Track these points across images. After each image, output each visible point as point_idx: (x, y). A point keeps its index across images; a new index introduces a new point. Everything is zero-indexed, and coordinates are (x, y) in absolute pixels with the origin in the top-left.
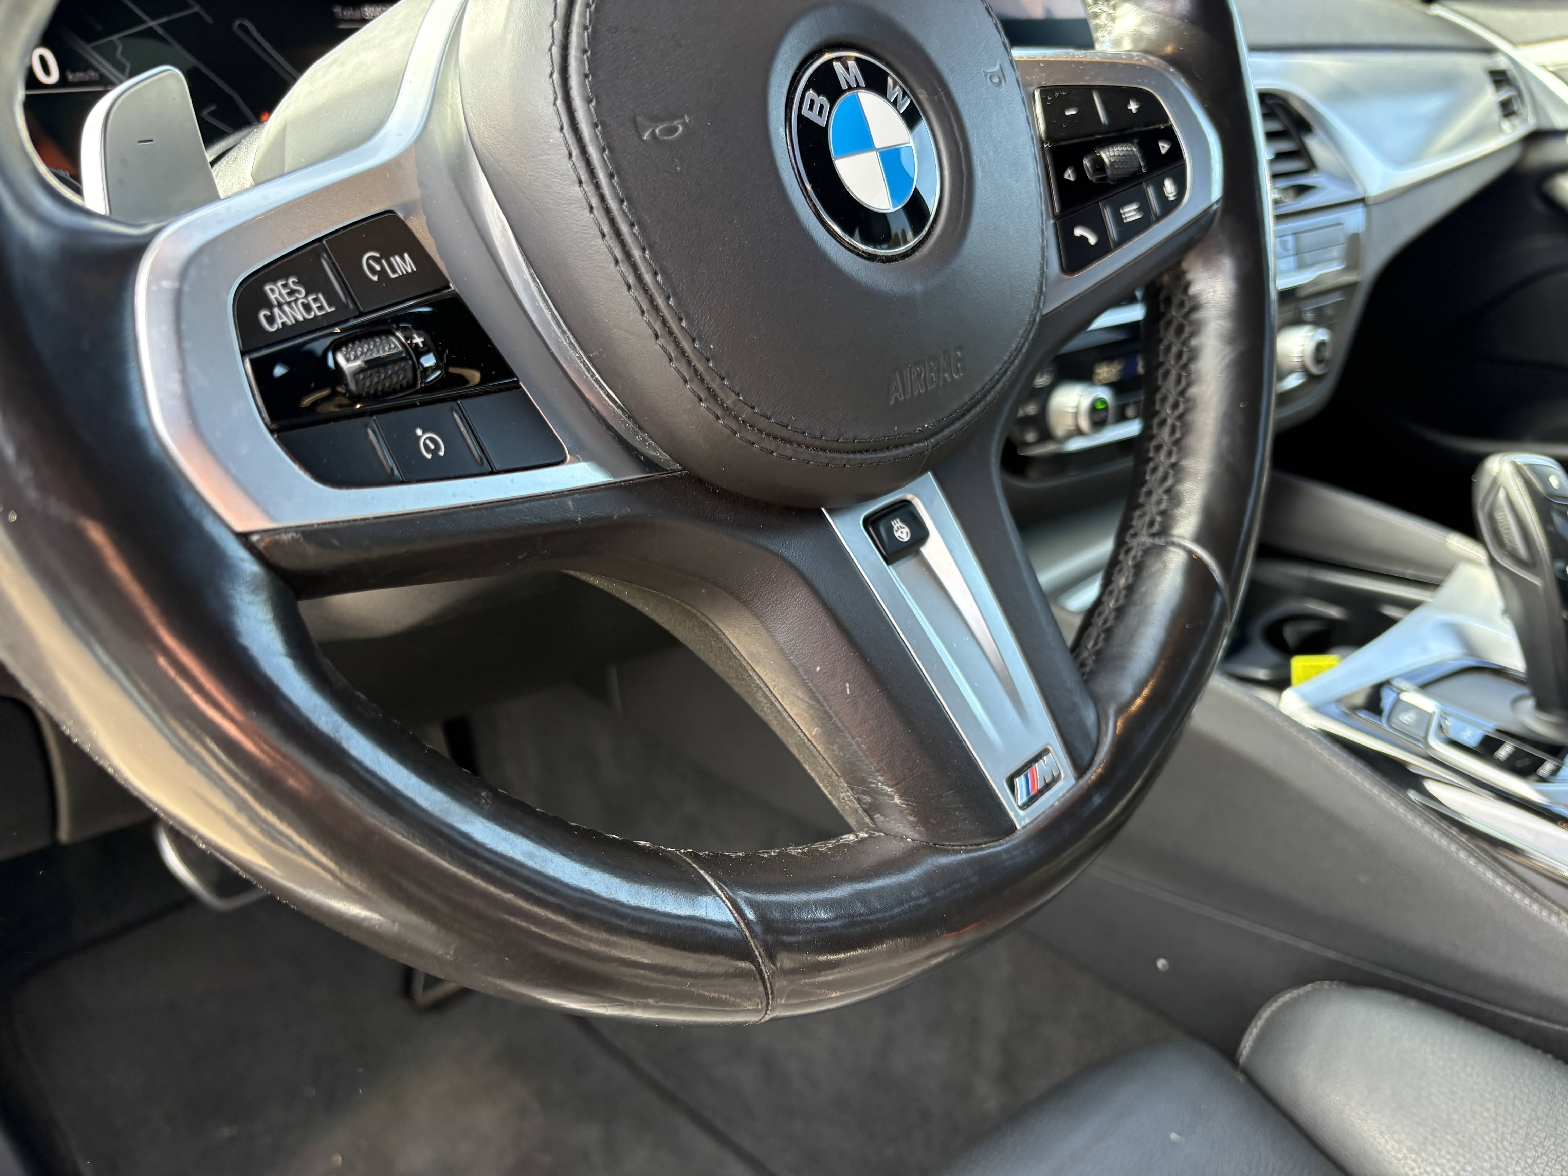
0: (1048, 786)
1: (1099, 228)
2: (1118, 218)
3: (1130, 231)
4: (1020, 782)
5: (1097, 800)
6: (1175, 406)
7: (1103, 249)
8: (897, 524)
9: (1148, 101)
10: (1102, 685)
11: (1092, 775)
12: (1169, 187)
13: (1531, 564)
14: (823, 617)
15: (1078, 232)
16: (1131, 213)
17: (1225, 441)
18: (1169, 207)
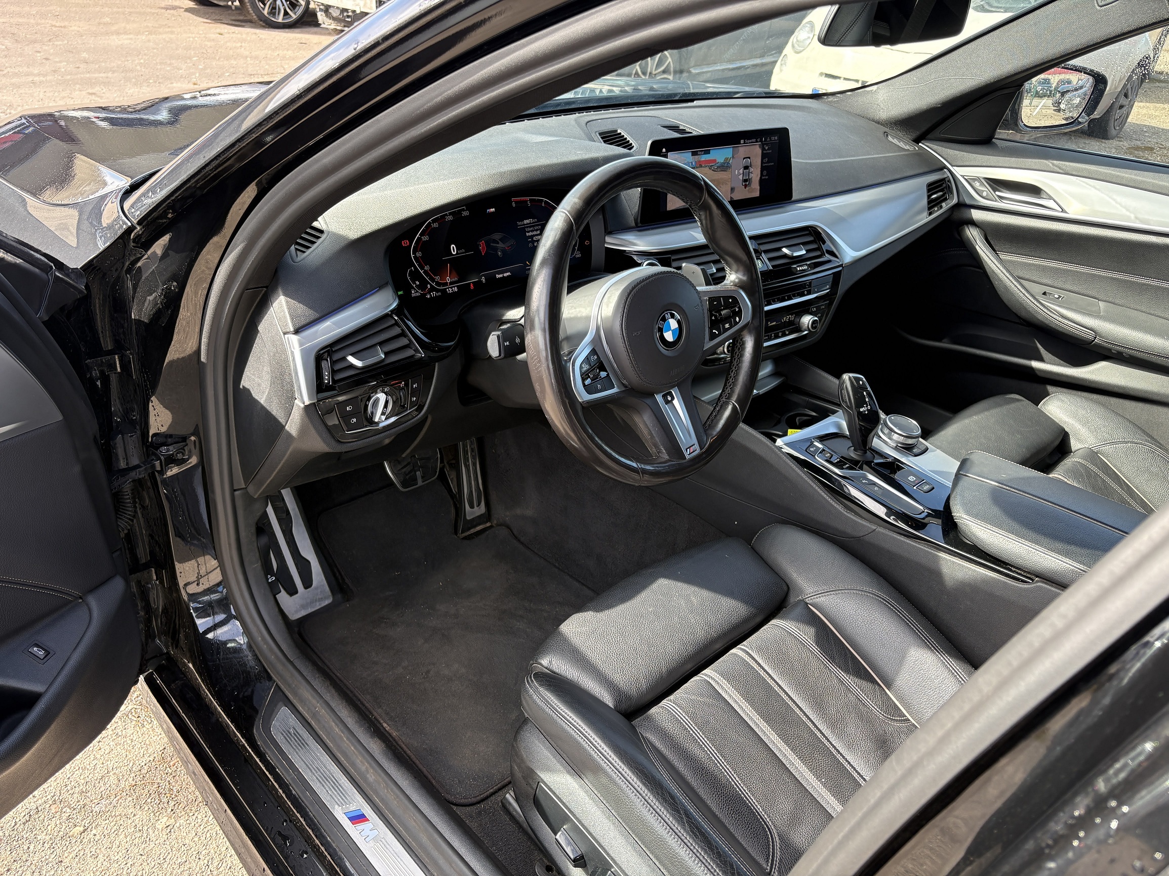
0: (694, 451)
1: (719, 330)
2: (724, 327)
3: (726, 330)
4: (688, 450)
5: (704, 456)
6: (735, 368)
7: (720, 334)
8: (668, 397)
9: (734, 299)
10: (709, 432)
11: (704, 450)
12: (737, 319)
13: (851, 408)
14: (653, 415)
15: (714, 331)
16: (727, 326)
17: (745, 378)
18: (736, 323)
